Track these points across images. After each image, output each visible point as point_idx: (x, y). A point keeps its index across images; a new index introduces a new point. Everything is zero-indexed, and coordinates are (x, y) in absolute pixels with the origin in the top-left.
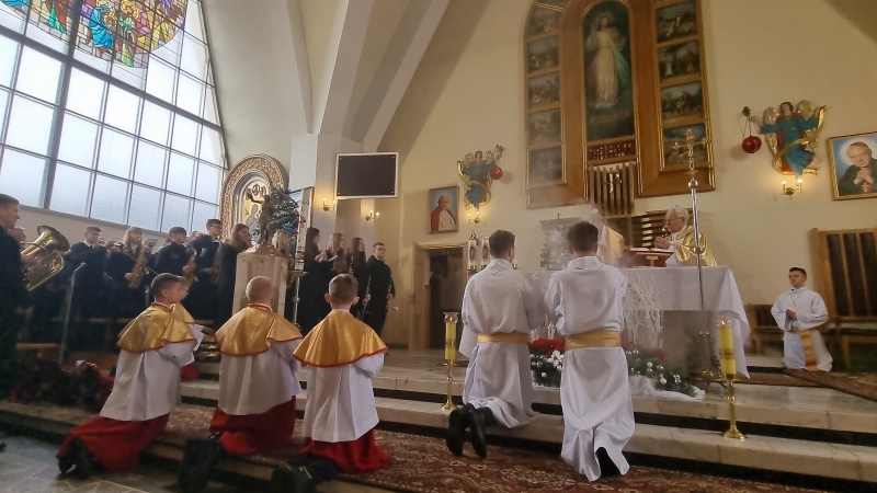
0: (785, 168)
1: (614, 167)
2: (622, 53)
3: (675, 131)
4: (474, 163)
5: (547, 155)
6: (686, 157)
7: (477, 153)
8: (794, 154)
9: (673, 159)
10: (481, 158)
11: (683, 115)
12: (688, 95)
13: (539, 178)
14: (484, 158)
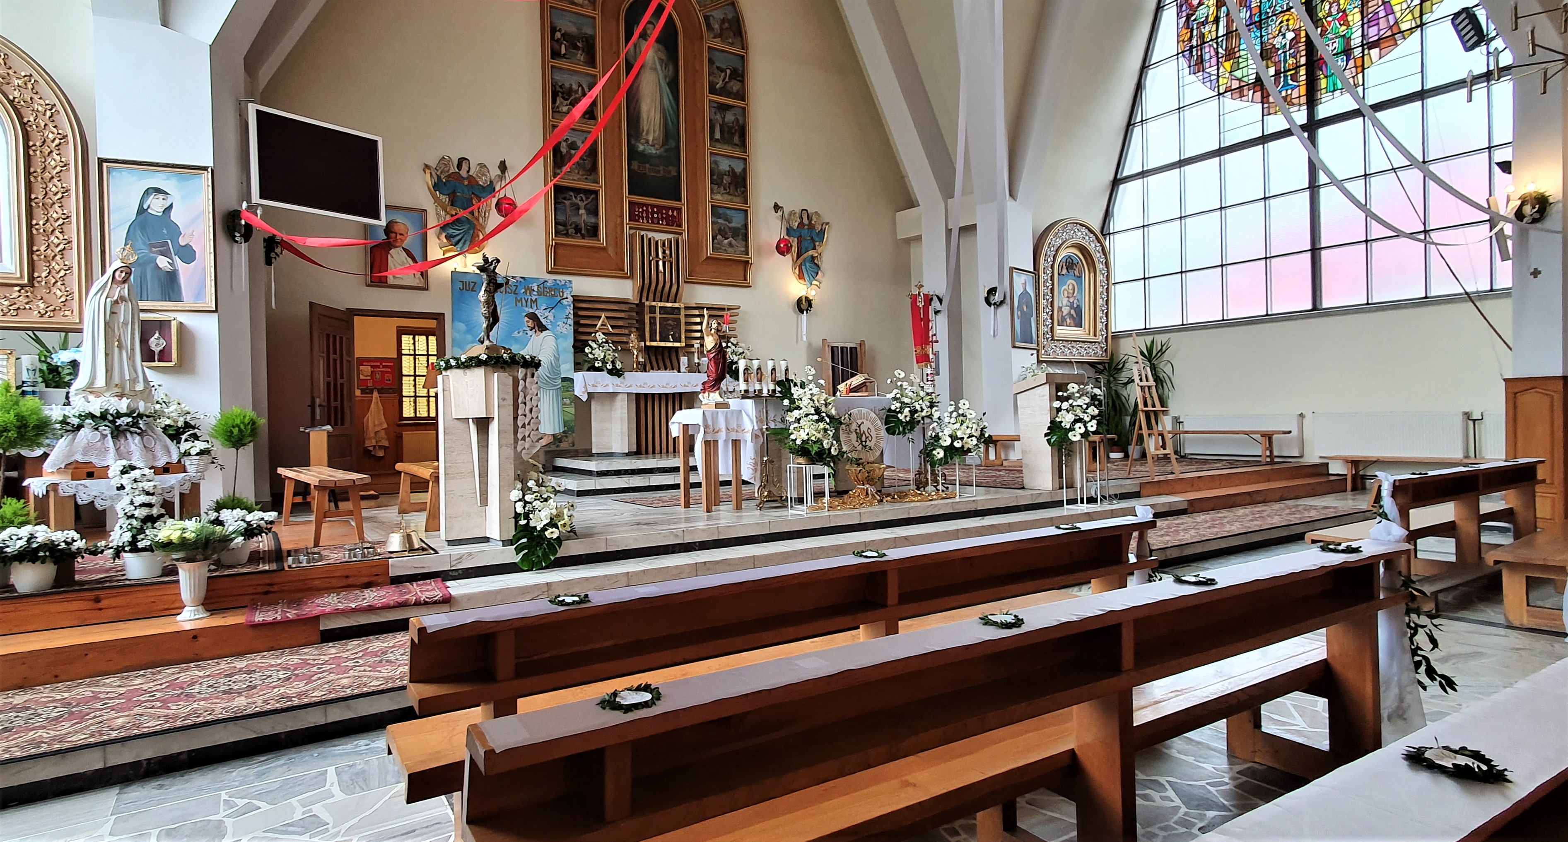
0: (801, 277)
2: (669, 85)
3: (721, 211)
4: (456, 176)
5: (579, 199)
6: (730, 244)
7: (461, 161)
8: (808, 265)
9: (719, 244)
10: (468, 172)
11: (728, 193)
12: (733, 170)
13: (568, 231)
14: (474, 173)
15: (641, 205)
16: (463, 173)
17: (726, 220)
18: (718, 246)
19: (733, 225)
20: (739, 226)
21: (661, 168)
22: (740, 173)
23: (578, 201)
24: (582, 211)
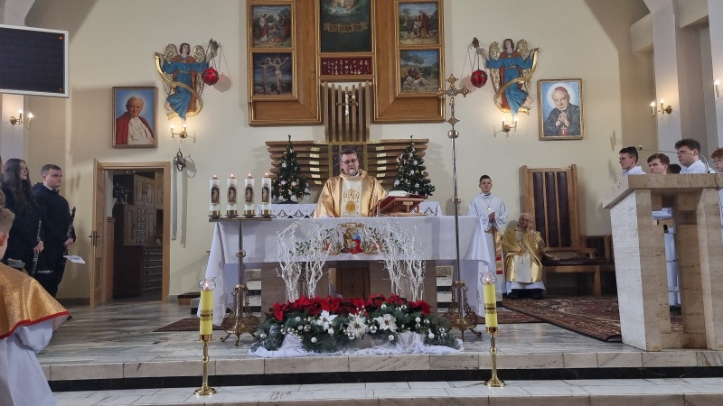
0: (505, 105)
1: (349, 86)
3: (411, 54)
4: (179, 58)
5: (275, 62)
6: (421, 84)
7: (182, 45)
8: (512, 92)
9: (408, 84)
10: (188, 53)
11: (419, 37)
12: (424, 15)
13: (265, 89)
14: (192, 54)
15: (333, 60)
16: (184, 55)
17: (417, 61)
19: (424, 65)
20: (431, 65)
21: (352, 25)
22: (432, 17)
23: (274, 64)
24: (278, 72)
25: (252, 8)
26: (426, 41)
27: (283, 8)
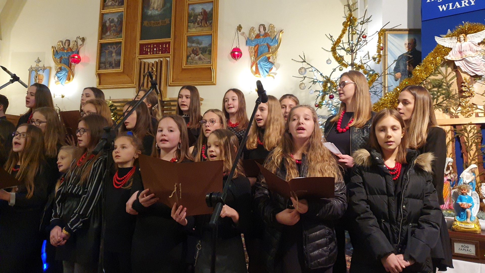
0: (257, 72)
1: (153, 61)
3: (194, 39)
5: (112, 48)
6: (200, 59)
7: (66, 41)
8: (262, 63)
9: (192, 59)
10: (69, 45)
11: (201, 26)
12: (205, 11)
13: (105, 66)
14: (71, 46)
15: (147, 45)
16: (66, 47)
17: (198, 43)
18: (191, 61)
19: (203, 45)
20: (207, 45)
21: (160, 21)
22: (210, 12)
23: (112, 50)
24: (114, 55)
25: (102, 16)
26: (205, 29)
27: (120, 14)
